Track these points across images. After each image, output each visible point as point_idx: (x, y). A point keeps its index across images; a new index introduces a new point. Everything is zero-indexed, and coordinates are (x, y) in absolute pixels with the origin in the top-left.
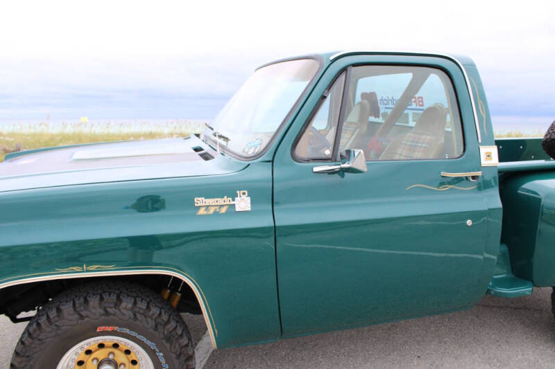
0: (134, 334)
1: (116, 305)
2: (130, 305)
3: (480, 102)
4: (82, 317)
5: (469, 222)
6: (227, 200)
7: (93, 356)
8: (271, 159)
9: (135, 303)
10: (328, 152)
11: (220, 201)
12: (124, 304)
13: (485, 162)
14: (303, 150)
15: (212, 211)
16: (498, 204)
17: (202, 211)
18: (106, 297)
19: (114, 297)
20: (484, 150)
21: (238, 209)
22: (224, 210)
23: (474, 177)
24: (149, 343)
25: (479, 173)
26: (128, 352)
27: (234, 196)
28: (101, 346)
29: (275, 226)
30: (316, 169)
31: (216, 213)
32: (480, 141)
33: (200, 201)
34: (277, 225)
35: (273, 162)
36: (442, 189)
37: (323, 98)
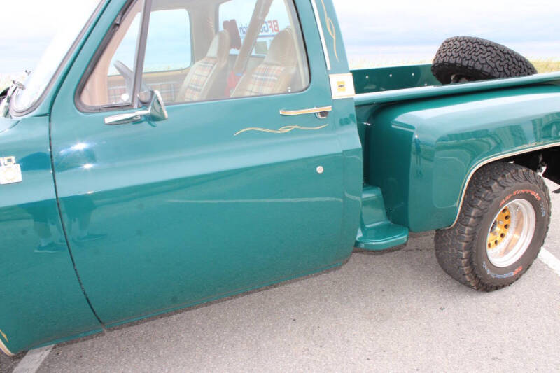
3: (328, 20)
5: (320, 169)
8: (47, 111)
10: (126, 98)
13: (337, 94)
14: (94, 94)
16: (357, 143)
20: (335, 79)
23: (323, 114)
25: (328, 109)
29: (57, 198)
30: (108, 120)
32: (329, 68)
34: (59, 196)
35: (50, 115)
36: (282, 131)
37: (115, 26)
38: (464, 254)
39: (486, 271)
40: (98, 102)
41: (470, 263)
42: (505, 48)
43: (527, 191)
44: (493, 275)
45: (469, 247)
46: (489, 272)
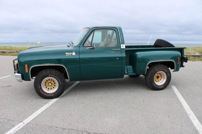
0: (55, 77)
1: (52, 71)
2: (54, 71)
4: (46, 73)
5: (118, 59)
6: (71, 53)
7: (48, 82)
9: (55, 71)
10: (90, 45)
11: (70, 53)
12: (53, 71)
13: (122, 47)
14: (85, 45)
15: (68, 55)
17: (67, 55)
18: (50, 70)
19: (52, 70)
20: (122, 45)
21: (73, 55)
22: (70, 55)
23: (119, 50)
24: (58, 78)
26: (54, 81)
27: (72, 53)
28: (49, 80)
30: (87, 48)
31: (69, 55)
32: (121, 43)
33: (66, 53)
34: (80, 58)
35: (79, 47)
36: (112, 52)
37: (89, 36)
38: (149, 80)
39: (154, 85)
40: (86, 46)
41: (150, 82)
42: (168, 42)
43: (164, 70)
44: (156, 86)
45: (150, 79)
46: (155, 85)
